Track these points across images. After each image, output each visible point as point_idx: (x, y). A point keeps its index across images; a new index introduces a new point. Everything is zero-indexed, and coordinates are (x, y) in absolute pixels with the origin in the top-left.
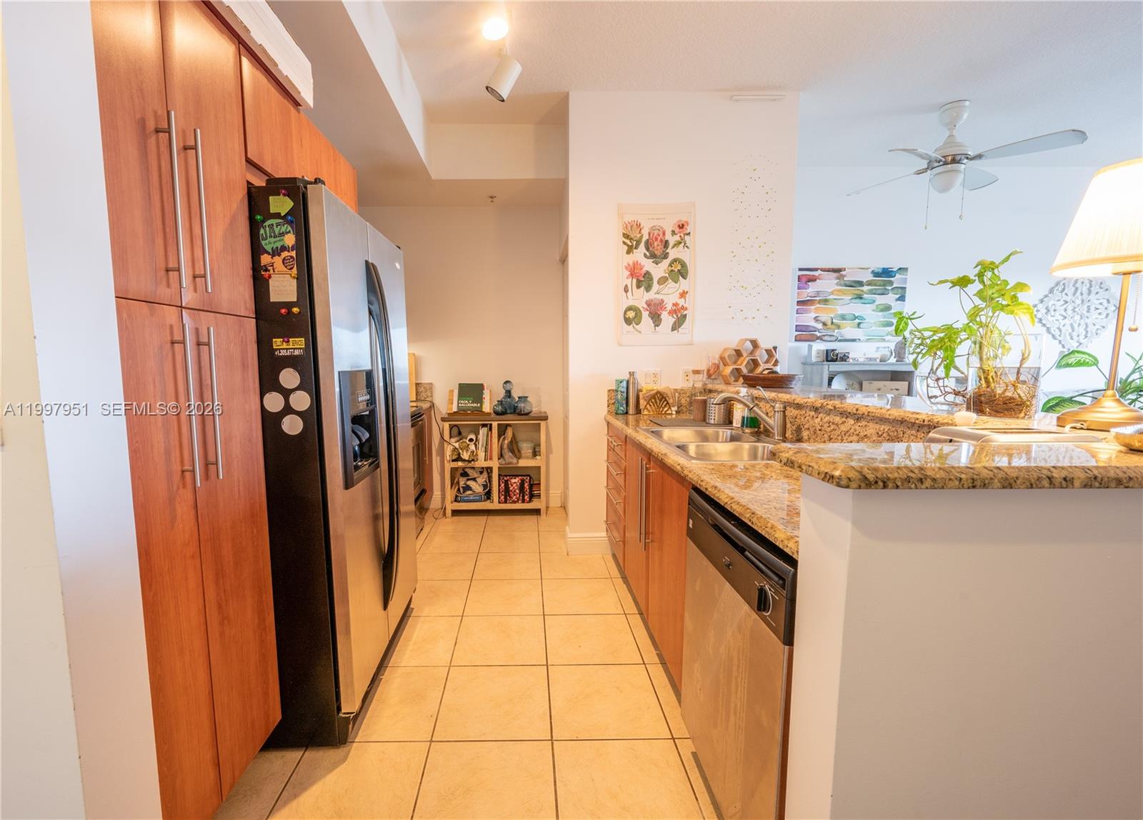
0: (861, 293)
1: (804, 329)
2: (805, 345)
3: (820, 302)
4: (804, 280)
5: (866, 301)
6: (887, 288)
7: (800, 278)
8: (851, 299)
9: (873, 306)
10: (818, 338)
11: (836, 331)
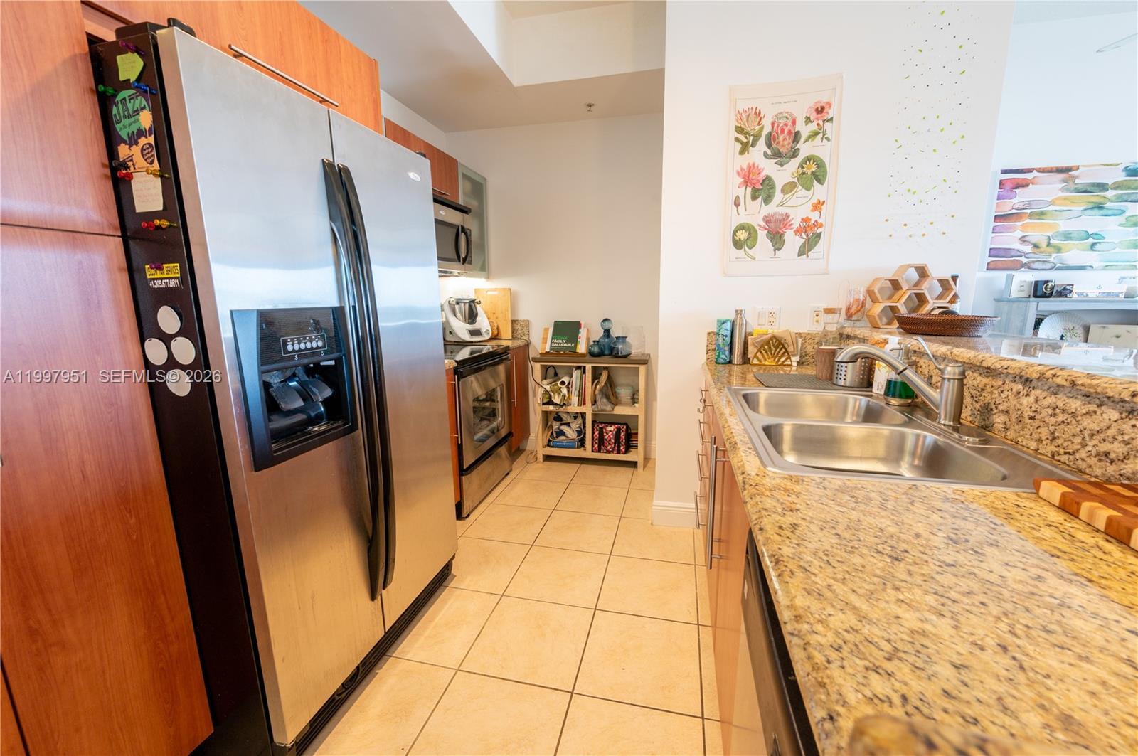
0: (1101, 200)
1: (1002, 253)
2: (1003, 275)
3: (1031, 216)
4: (1009, 186)
5: (1109, 212)
7: (1001, 183)
8: (1085, 210)
10: (1023, 265)
11: (1054, 255)
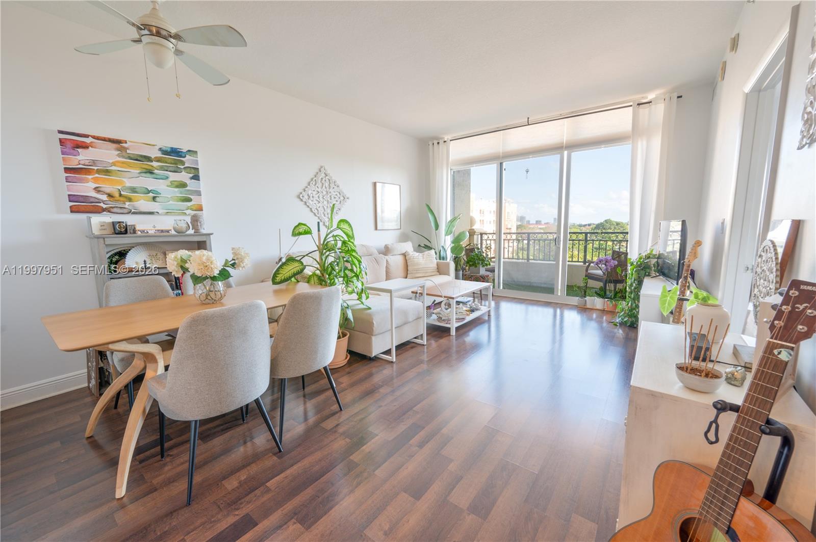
0: (150, 168)
1: (81, 199)
2: (83, 216)
3: (98, 171)
4: (69, 145)
5: (158, 177)
6: (179, 166)
7: (62, 142)
8: (141, 173)
9: (167, 182)
10: (104, 210)
11: (127, 203)
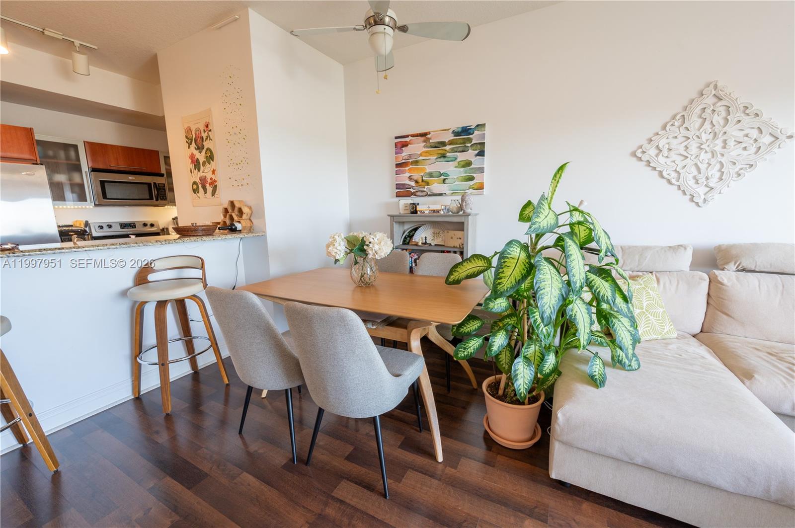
1: (402, 187)
3: (412, 163)
4: (399, 146)
5: (449, 159)
6: (467, 145)
7: (396, 144)
8: (437, 158)
9: (455, 163)
10: (412, 194)
11: (426, 187)
